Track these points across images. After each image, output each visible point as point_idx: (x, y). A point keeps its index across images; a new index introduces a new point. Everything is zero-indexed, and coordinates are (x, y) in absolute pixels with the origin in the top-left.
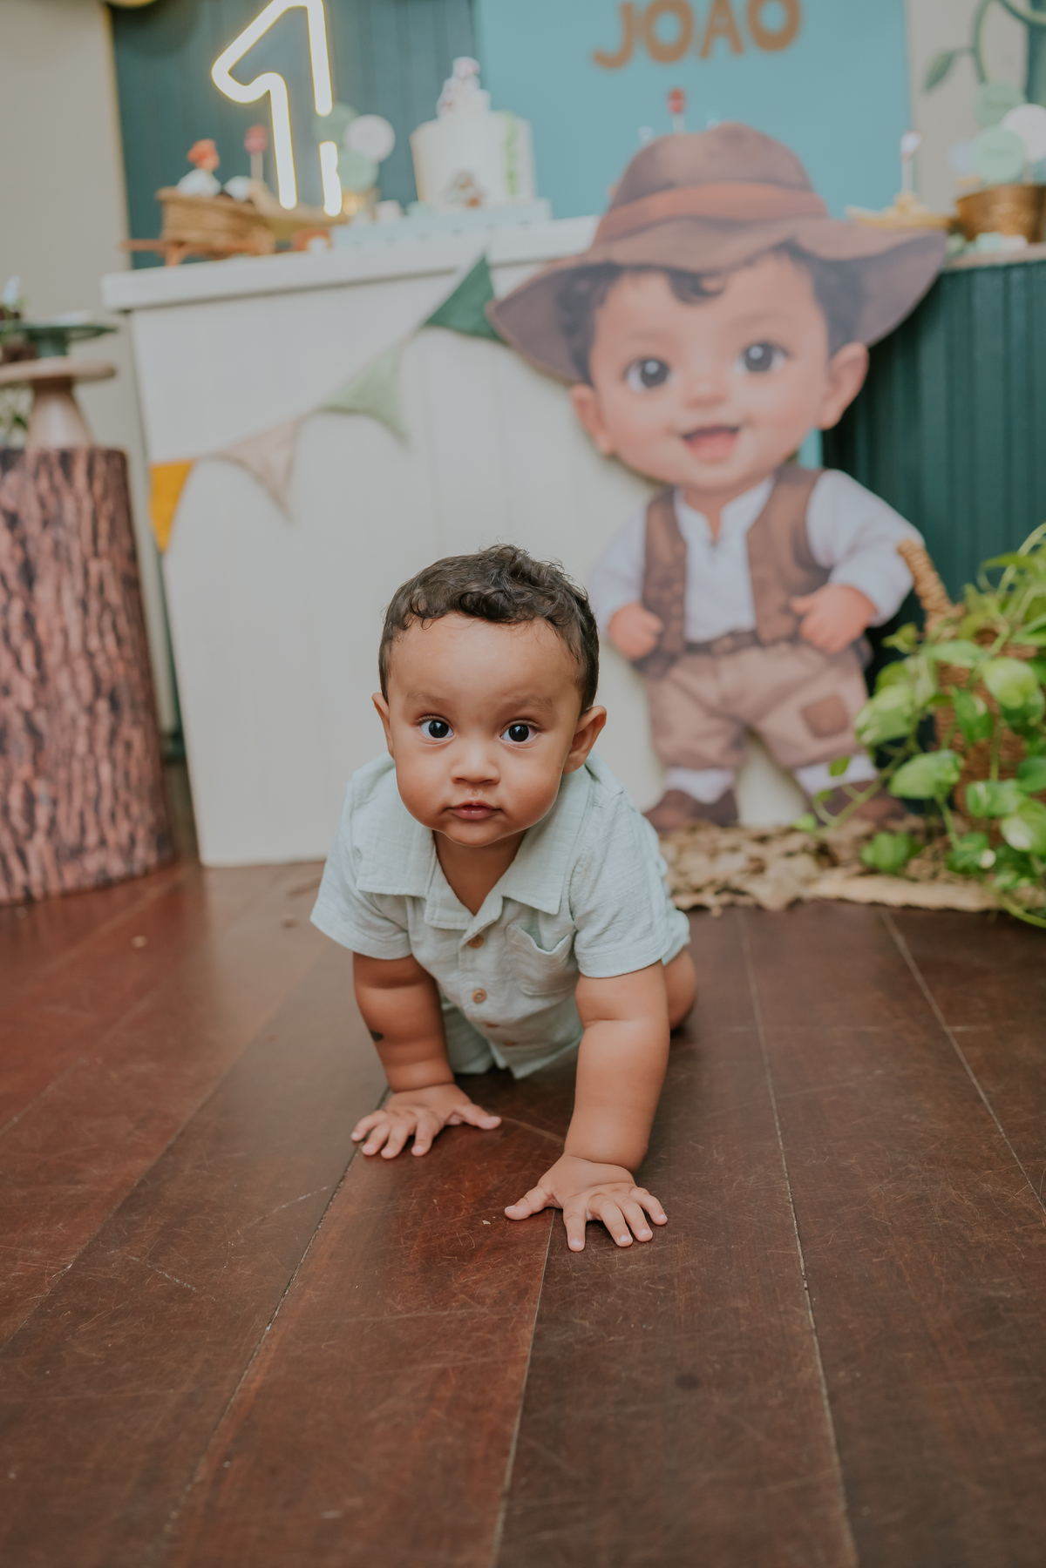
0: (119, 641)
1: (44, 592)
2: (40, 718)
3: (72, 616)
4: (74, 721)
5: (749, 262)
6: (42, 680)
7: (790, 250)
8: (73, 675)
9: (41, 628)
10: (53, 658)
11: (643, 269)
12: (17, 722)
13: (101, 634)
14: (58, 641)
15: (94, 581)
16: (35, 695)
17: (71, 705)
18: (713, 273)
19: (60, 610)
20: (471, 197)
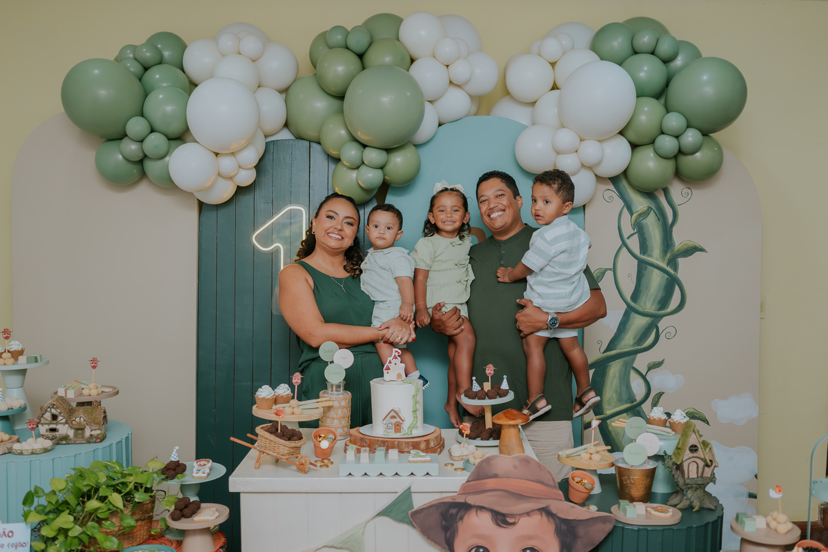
5: (528, 514)
7: (546, 511)
11: (481, 508)
18: (512, 516)
20: (397, 422)
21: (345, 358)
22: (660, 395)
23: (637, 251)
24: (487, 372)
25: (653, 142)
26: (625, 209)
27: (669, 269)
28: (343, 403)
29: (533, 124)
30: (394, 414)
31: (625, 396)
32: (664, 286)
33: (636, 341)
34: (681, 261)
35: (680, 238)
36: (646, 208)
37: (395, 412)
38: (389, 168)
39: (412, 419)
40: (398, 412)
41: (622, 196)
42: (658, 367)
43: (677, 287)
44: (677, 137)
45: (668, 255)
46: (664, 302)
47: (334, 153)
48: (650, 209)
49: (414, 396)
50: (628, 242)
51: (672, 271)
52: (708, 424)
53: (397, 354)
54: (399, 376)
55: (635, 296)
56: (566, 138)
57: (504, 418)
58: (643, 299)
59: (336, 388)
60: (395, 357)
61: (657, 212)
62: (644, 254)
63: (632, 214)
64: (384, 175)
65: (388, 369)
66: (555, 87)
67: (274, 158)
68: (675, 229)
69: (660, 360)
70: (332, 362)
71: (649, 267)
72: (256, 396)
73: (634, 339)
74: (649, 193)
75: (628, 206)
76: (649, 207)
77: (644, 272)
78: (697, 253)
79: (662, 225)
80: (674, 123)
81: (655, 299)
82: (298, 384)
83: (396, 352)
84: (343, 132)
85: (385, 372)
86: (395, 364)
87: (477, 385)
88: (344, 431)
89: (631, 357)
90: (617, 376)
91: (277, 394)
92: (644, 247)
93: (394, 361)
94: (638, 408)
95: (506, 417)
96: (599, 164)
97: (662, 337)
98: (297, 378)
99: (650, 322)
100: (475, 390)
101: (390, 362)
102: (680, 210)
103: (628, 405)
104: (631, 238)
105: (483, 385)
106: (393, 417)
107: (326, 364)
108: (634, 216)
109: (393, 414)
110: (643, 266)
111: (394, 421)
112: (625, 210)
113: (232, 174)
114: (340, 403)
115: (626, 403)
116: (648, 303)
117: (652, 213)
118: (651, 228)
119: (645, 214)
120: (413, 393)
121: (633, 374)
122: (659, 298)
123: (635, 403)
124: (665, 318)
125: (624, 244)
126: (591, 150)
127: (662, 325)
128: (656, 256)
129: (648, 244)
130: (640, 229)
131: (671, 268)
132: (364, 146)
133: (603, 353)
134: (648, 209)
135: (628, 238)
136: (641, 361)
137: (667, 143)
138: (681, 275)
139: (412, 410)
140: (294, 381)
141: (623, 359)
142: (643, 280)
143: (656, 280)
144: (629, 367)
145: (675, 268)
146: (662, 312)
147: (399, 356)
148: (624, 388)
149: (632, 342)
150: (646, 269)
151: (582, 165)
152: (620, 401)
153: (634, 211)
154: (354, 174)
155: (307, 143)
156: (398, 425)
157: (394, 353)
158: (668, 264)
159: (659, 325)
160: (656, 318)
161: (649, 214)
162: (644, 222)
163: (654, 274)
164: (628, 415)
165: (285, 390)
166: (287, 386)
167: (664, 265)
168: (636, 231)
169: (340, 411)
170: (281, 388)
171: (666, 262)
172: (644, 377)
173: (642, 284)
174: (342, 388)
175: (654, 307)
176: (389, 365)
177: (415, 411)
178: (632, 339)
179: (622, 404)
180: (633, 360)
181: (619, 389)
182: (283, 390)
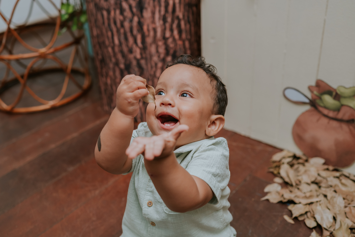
0: (180, 32)
1: (147, 14)
2: (143, 62)
3: (159, 23)
4: (156, 64)
6: (144, 48)
8: (157, 47)
9: (145, 28)
10: (149, 40)
12: (134, 63)
13: (172, 30)
14: (152, 33)
15: (170, 8)
16: (141, 54)
17: (155, 59)
19: (153, 22)
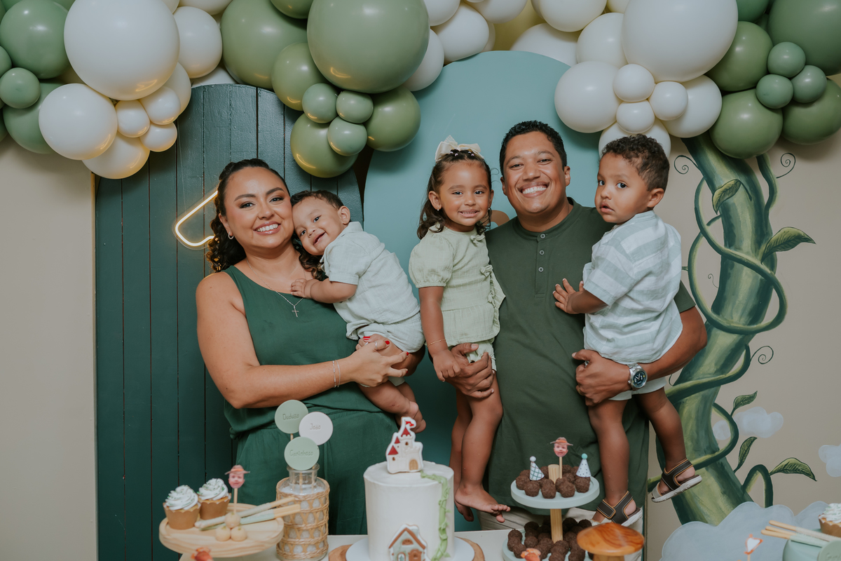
20: (413, 551)
21: (318, 427)
22: (751, 441)
23: (720, 242)
24: (556, 450)
25: (753, 86)
26: (705, 183)
27: (764, 267)
28: (317, 505)
29: (577, 62)
30: (409, 537)
31: (704, 444)
32: (756, 291)
33: (718, 367)
34: (780, 255)
35: (779, 223)
36: (733, 183)
37: (410, 533)
38: (375, 123)
39: (439, 542)
40: (415, 532)
41: (701, 166)
42: (748, 403)
43: (774, 293)
44: (791, 77)
45: (763, 248)
46: (756, 313)
47: (292, 102)
48: (738, 183)
49: (441, 504)
50: (709, 229)
51: (768, 270)
52: (814, 478)
53: (408, 427)
54: (413, 464)
55: (718, 305)
56: (635, 78)
57: (603, 543)
58: (728, 309)
59: (304, 479)
60: (406, 433)
61: (748, 188)
62: (730, 246)
63: (713, 190)
64: (368, 135)
65: (394, 452)
66: (607, 10)
67: (205, 111)
68: (772, 211)
69: (751, 393)
70: (297, 435)
71: (737, 265)
72: (165, 506)
73: (716, 364)
74: (737, 162)
75: (709, 179)
76: (737, 181)
77: (729, 271)
78: (802, 245)
79: (755, 205)
80: (786, 57)
81: (744, 310)
82: (240, 485)
83: (407, 423)
84: (305, 68)
85: (389, 457)
86: (407, 444)
87: (537, 470)
88: (318, 548)
89: (712, 390)
90: (693, 416)
91: (203, 498)
92: (730, 237)
93: (404, 439)
94: (721, 461)
95: (606, 540)
96: (679, 118)
97: (754, 362)
98: (237, 475)
99: (738, 341)
100: (534, 479)
101: (397, 441)
102: (780, 185)
103: (708, 457)
104: (713, 224)
105: (547, 469)
106: (407, 542)
107: (287, 438)
108: (717, 193)
109: (406, 536)
110: (728, 263)
111: (408, 548)
112: (705, 185)
113: (140, 133)
114: (311, 505)
115: (706, 453)
116: (735, 316)
117: (741, 189)
118: (739, 210)
119: (731, 191)
120: (440, 497)
121: (715, 415)
122: (750, 306)
123: (717, 453)
124: (757, 335)
125: (703, 232)
126: (670, 96)
127: (754, 344)
128: (746, 250)
129: (735, 232)
130: (724, 210)
131: (767, 265)
132: (338, 90)
133: (675, 385)
134: (736, 184)
135: (709, 224)
136: (726, 396)
137: (775, 87)
138: (780, 275)
139: (437, 527)
140: (231, 480)
141: (702, 393)
142: (729, 282)
143: (746, 281)
144: (709, 404)
145: (773, 267)
146: (755, 327)
147: (412, 429)
148: (702, 433)
149: (713, 369)
150: (732, 266)
151: (656, 117)
152: (697, 451)
153: (717, 186)
154: (323, 132)
155: (252, 90)
156: (415, 556)
157: (403, 426)
158: (762, 260)
159: (750, 344)
160: (746, 335)
161: (737, 191)
162: (731, 201)
163: (744, 274)
164: (707, 470)
165: (217, 491)
166: (220, 482)
167: (756, 261)
168: (719, 214)
169: (311, 518)
170: (211, 487)
171: (760, 257)
172: (729, 418)
173: (728, 288)
174: (313, 477)
175: (743, 320)
176: (396, 446)
177: (443, 531)
178: (713, 364)
179: (700, 456)
180: (715, 394)
181: (695, 435)
182: (214, 489)
